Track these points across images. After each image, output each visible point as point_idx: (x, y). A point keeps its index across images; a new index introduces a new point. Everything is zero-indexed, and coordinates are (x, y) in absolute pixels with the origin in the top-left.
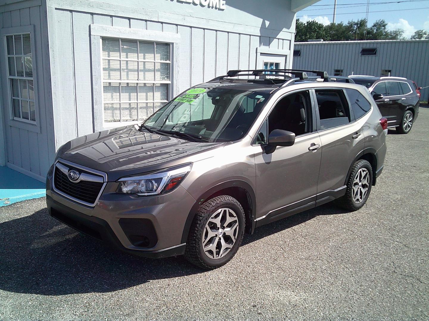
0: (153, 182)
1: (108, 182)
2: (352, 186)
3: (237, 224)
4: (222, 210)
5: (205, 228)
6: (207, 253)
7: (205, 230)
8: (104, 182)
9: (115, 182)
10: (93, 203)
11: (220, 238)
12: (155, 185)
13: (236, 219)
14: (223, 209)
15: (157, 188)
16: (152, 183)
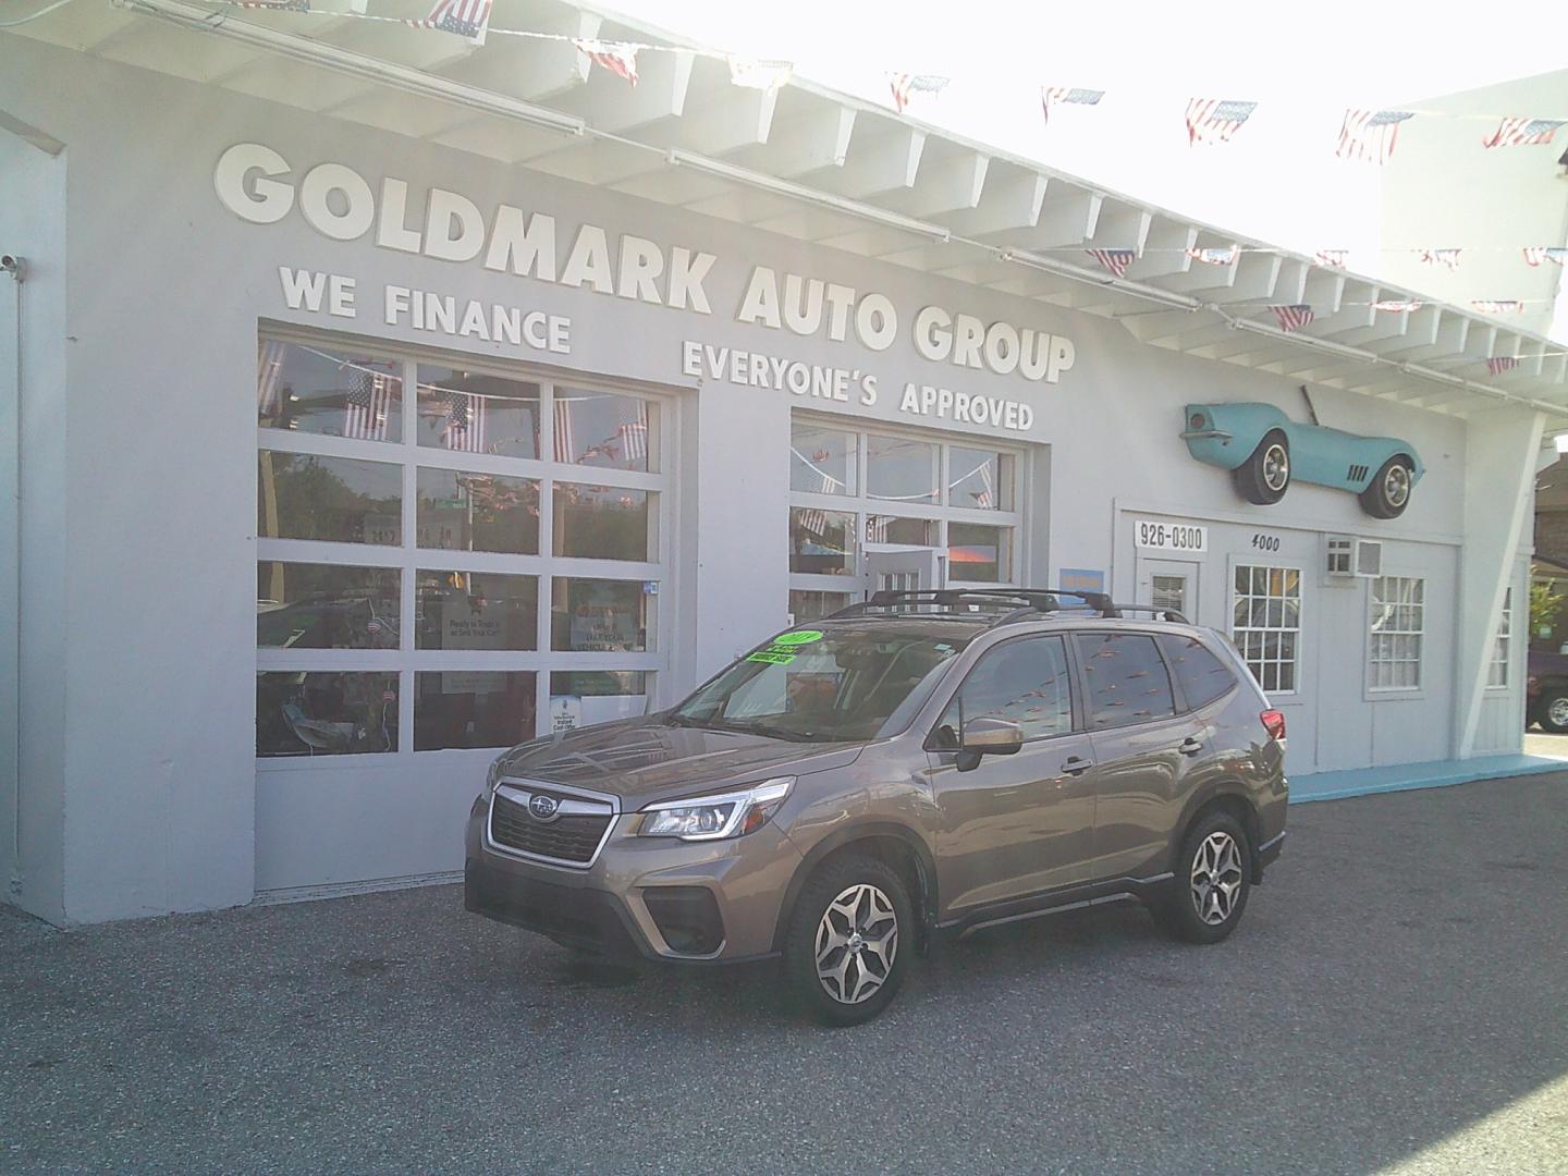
0: (716, 811)
1: (621, 814)
2: (1190, 884)
3: (895, 928)
4: (859, 888)
5: (822, 924)
6: (825, 984)
7: (822, 927)
8: (613, 815)
9: (638, 812)
10: (588, 860)
11: (854, 955)
12: (720, 818)
13: (892, 915)
14: (864, 887)
15: (724, 824)
16: (714, 816)
